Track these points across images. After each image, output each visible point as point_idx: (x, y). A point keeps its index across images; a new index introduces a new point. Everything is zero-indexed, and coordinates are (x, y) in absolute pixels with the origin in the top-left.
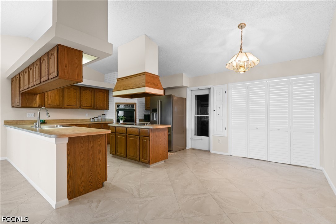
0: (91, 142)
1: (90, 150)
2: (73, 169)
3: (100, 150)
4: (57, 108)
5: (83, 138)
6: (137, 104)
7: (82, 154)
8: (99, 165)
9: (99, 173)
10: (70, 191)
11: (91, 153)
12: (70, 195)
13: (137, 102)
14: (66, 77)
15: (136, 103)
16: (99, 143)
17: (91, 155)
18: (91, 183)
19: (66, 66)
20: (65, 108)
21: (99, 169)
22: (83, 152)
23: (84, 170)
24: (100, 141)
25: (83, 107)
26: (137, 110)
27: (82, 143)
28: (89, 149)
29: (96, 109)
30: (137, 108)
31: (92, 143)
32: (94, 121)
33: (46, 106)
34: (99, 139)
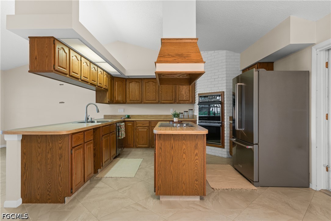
0: (49, 143)
1: (48, 153)
2: (29, 170)
3: (61, 154)
4: (138, 103)
5: (40, 137)
6: (225, 94)
7: (39, 156)
8: (60, 173)
9: (59, 183)
10: (26, 194)
11: (49, 156)
12: (26, 198)
13: (225, 90)
14: (36, 70)
15: (224, 92)
16: (60, 145)
17: (49, 158)
18: (50, 192)
19: (36, 58)
20: (145, 103)
21: (60, 178)
22: (40, 154)
23: (41, 175)
24: (61, 143)
25: (163, 102)
26: (225, 102)
27: (39, 143)
28: (47, 151)
29: (178, 103)
30: (225, 99)
31: (50, 145)
32: (184, 118)
33: (128, 102)
34: (60, 141)
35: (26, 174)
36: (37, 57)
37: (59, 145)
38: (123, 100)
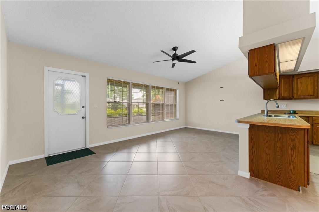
0: (278, 133)
1: (277, 142)
2: (256, 153)
3: (294, 145)
5: (268, 128)
7: (267, 143)
8: (293, 162)
9: (291, 171)
11: (279, 145)
16: (293, 138)
17: (279, 147)
18: (280, 176)
21: (292, 167)
22: (268, 141)
23: (269, 159)
24: (293, 136)
27: (266, 132)
28: (276, 140)
31: (280, 135)
33: (295, 98)
34: (292, 133)
35: (253, 155)
36: (257, 64)
37: (291, 137)
38: (289, 96)
